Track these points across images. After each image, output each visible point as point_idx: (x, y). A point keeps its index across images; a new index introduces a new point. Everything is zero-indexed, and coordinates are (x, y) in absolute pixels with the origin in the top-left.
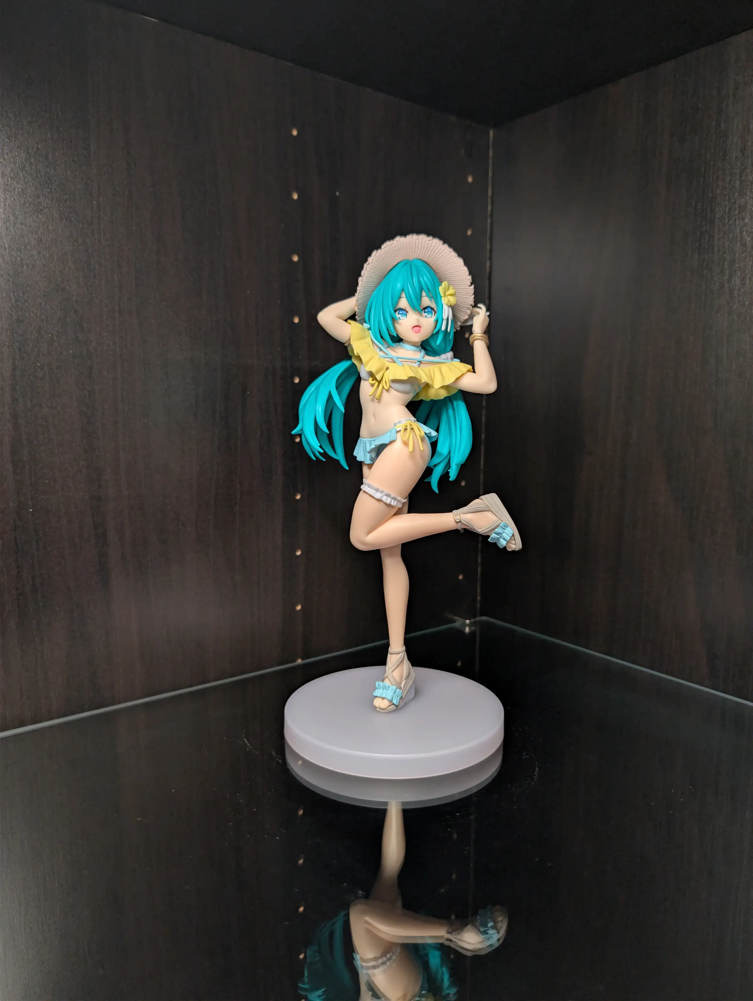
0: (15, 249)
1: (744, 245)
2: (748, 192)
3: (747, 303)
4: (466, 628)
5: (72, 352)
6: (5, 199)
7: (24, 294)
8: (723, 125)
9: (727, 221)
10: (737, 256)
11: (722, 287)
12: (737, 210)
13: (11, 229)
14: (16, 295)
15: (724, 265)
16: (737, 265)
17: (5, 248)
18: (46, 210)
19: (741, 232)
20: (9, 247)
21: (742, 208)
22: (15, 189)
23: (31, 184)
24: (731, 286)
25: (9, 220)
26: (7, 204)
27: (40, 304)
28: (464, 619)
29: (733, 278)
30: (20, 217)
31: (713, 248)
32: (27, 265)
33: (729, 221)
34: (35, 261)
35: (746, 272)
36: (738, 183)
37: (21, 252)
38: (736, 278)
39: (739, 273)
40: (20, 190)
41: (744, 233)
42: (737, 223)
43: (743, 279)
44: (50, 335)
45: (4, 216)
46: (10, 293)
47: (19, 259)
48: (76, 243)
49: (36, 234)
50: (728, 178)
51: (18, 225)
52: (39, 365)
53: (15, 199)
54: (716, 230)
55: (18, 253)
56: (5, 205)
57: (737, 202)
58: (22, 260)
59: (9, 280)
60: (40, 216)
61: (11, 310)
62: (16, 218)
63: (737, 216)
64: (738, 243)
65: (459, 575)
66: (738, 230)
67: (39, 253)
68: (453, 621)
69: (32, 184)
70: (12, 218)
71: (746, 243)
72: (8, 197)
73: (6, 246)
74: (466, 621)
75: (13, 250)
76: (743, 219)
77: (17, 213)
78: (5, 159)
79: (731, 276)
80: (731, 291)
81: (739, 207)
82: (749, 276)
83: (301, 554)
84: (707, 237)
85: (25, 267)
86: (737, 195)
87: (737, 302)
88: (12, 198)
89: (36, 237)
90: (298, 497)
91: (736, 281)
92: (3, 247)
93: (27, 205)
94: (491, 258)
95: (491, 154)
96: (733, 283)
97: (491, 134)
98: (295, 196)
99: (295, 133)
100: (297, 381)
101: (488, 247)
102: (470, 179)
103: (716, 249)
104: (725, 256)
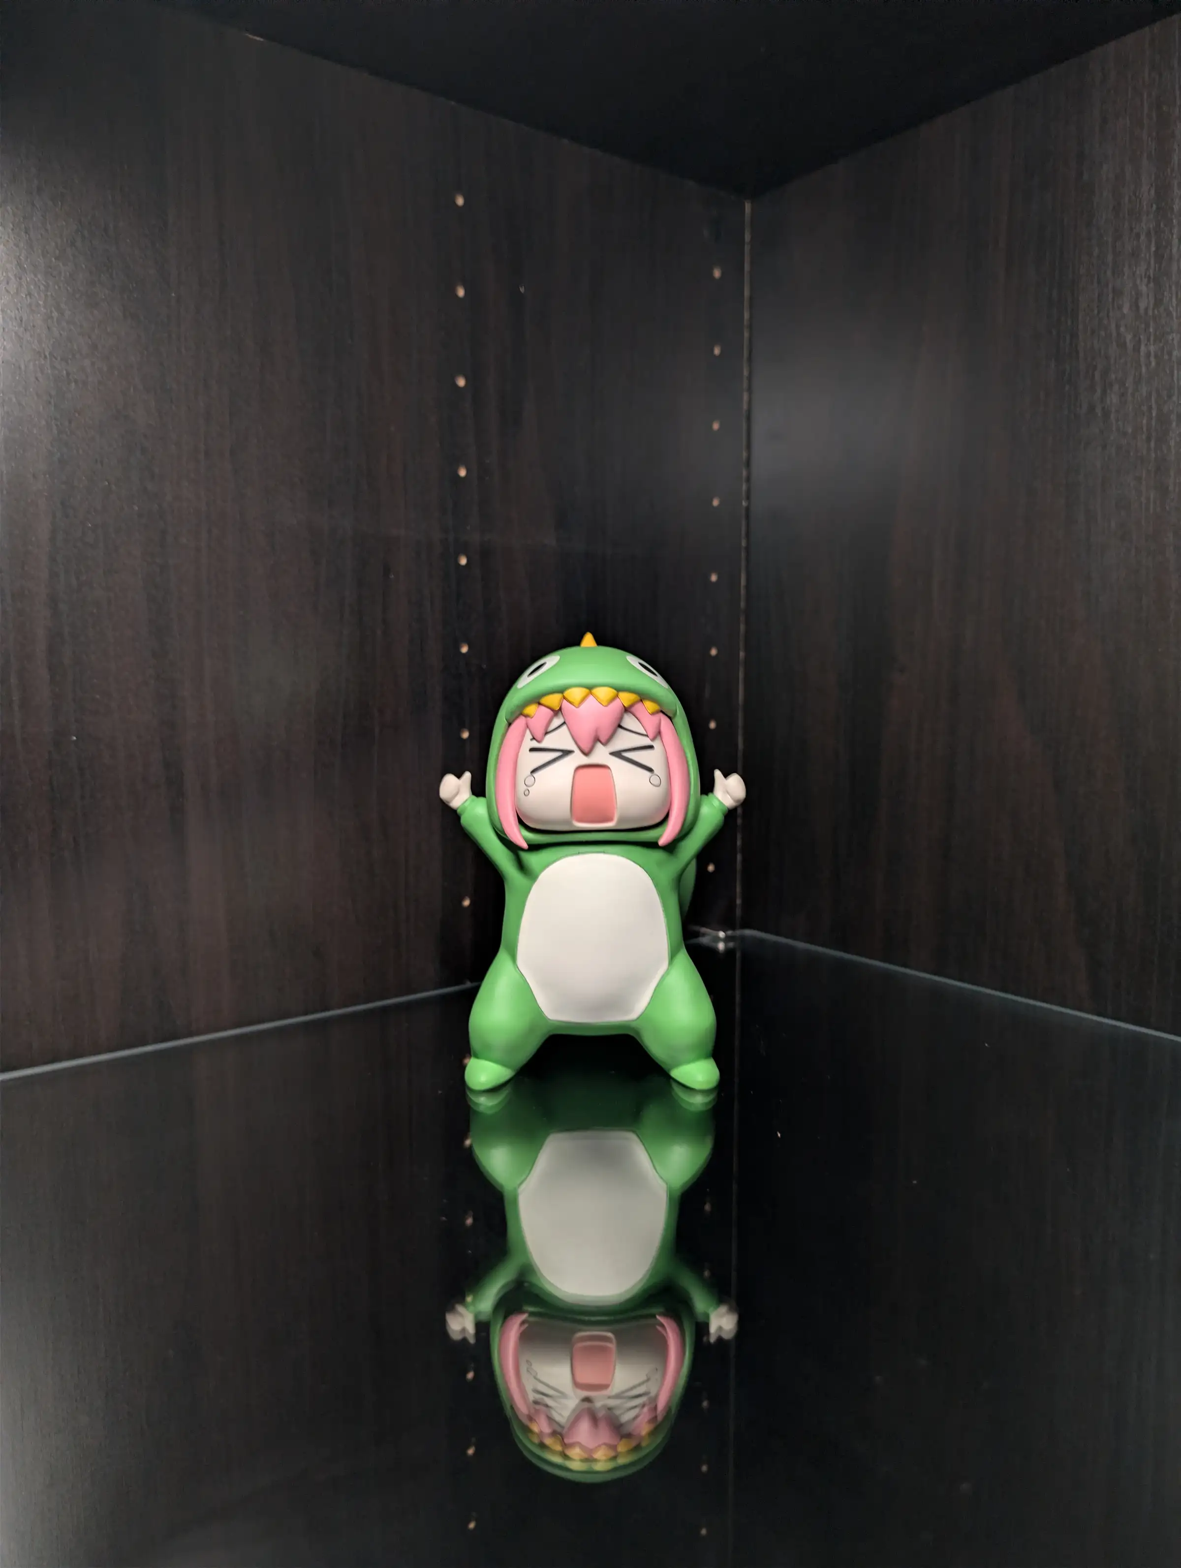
0: (59, 358)
1: (1122, 345)
2: (1126, 270)
3: (1130, 431)
4: (719, 944)
5: (137, 508)
6: (47, 287)
7: (70, 422)
8: (1086, 177)
9: (1096, 312)
10: (1112, 362)
11: (1092, 408)
12: (1111, 296)
13: (55, 329)
14: (59, 423)
15: (1093, 376)
16: (1113, 376)
17: (45, 357)
18: (104, 304)
19: (1118, 327)
20: (50, 354)
21: (1118, 293)
22: (60, 273)
23: (84, 266)
24: (1106, 408)
25: (52, 317)
26: (49, 293)
27: (93, 438)
28: (717, 931)
29: (1108, 396)
30: (67, 313)
31: (1077, 352)
32: (76, 381)
34: (87, 376)
35: (1127, 385)
36: (1110, 258)
37: (67, 362)
38: (1112, 394)
39: (1116, 387)
40: (68, 274)
42: (1111, 314)
43: (1123, 395)
44: (107, 483)
45: (45, 311)
46: (51, 420)
47: (65, 372)
48: (145, 352)
49: (90, 337)
50: (1096, 252)
51: (64, 324)
53: (59, 287)
54: (1081, 327)
55: (64, 364)
56: (46, 296)
57: (1110, 286)
58: (68, 374)
59: (50, 403)
60: (96, 312)
61: (52, 445)
62: (61, 313)
63: (1110, 305)
64: (1114, 345)
65: (709, 865)
66: (1113, 326)
67: (93, 364)
68: (702, 935)
69: (86, 266)
70: (55, 314)
71: (1125, 343)
72: (51, 283)
73: (47, 354)
74: (719, 934)
75: (56, 359)
76: (1120, 308)
77: (63, 306)
78: (47, 230)
79: (1104, 392)
80: (1106, 414)
81: (1114, 290)
82: (1130, 391)
84: (1068, 338)
85: (73, 384)
86: (1109, 273)
87: (1114, 429)
88: (56, 286)
89: (90, 343)
90: (465, 735)
91: (1113, 399)
92: (43, 356)
93: (77, 296)
94: (750, 390)
95: (747, 237)
96: (1108, 402)
97: (748, 207)
98: (461, 292)
99: (460, 201)
100: (463, 561)
101: (746, 373)
102: (717, 273)
103: (1081, 355)
104: (1094, 363)
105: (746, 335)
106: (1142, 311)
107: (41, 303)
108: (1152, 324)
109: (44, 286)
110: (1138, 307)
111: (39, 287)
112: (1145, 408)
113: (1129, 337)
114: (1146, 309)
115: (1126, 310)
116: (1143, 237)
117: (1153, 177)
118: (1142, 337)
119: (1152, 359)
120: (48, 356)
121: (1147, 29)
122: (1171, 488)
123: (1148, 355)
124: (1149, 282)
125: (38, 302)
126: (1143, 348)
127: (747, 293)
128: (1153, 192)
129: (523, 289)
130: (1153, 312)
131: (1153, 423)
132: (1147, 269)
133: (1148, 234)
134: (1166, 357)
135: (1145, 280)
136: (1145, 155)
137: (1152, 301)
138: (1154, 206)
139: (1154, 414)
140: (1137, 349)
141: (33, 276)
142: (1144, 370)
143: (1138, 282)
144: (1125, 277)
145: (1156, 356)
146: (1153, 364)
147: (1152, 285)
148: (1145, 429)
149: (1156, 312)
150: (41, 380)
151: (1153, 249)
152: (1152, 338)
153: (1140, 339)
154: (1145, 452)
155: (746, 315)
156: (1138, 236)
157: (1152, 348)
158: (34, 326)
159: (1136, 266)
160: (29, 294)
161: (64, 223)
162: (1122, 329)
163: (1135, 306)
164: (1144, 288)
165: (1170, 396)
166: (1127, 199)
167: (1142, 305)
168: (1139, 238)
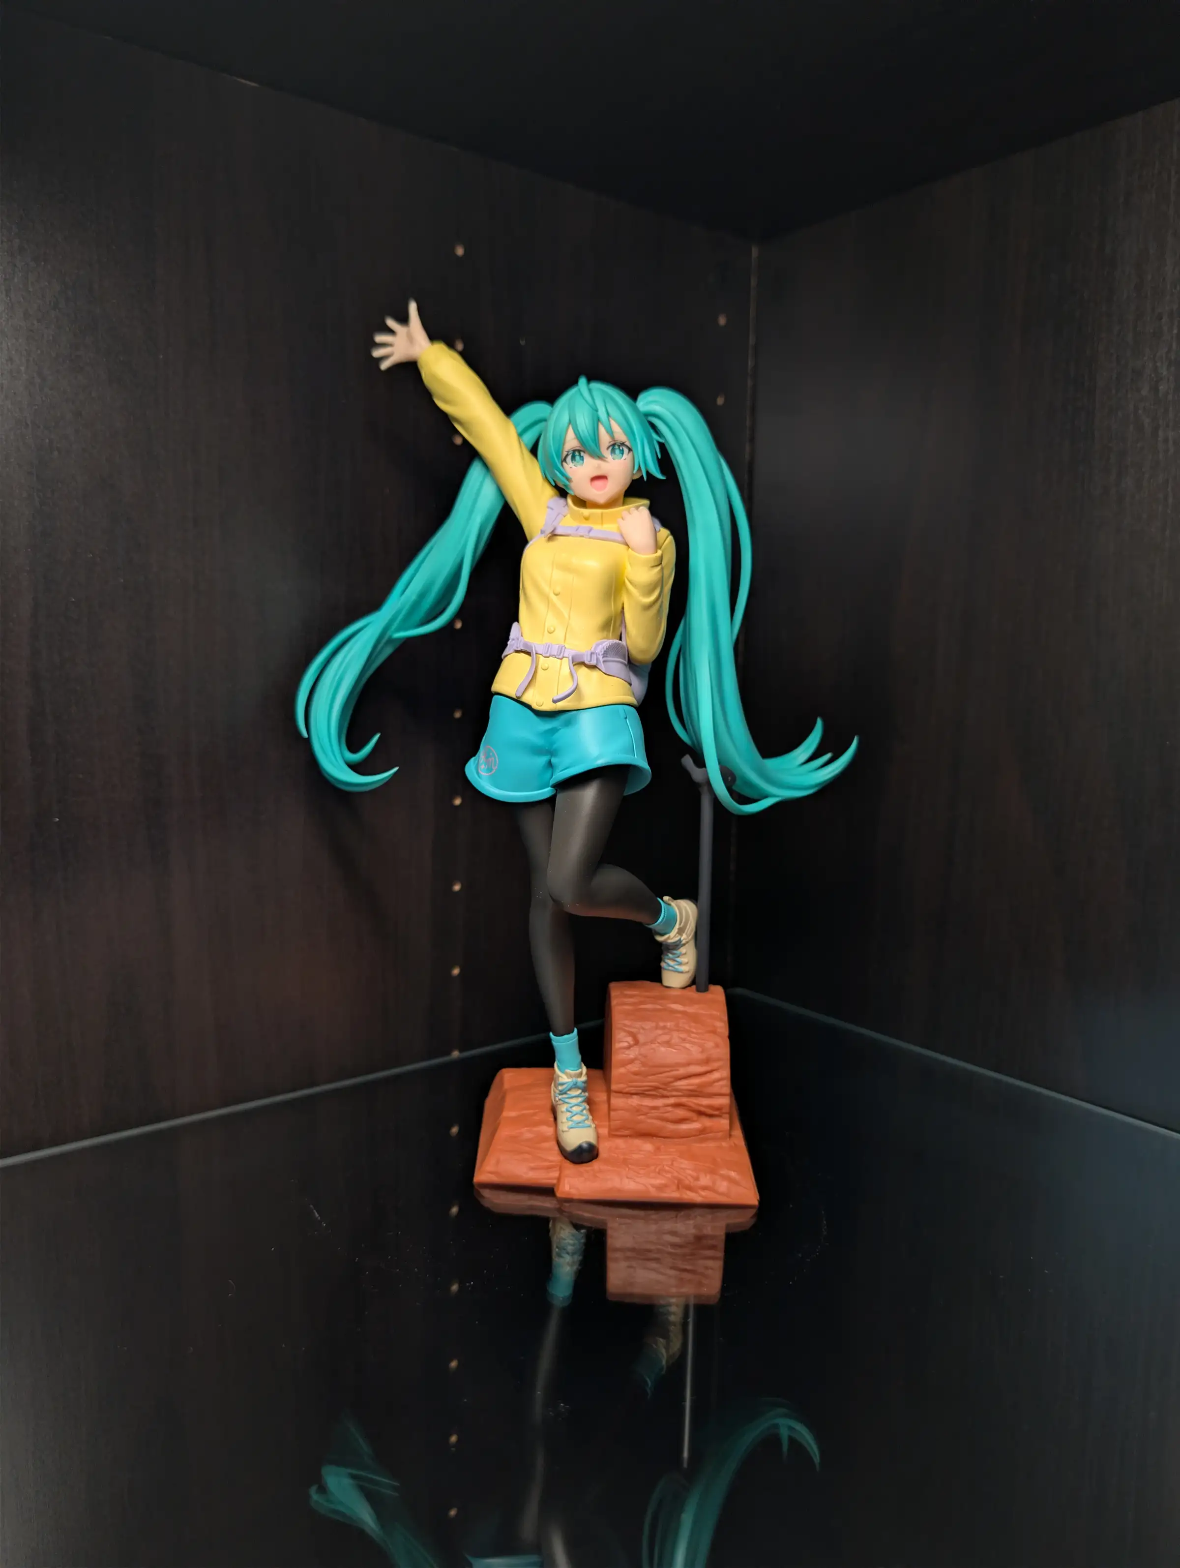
0: (41, 426)
1: (1140, 428)
2: (1147, 349)
3: (1145, 516)
5: (122, 581)
6: (29, 352)
7: (53, 492)
8: (1108, 250)
9: (1114, 391)
10: (1129, 445)
11: (1106, 491)
12: (1130, 376)
13: (37, 396)
14: (41, 494)
15: (1109, 458)
16: (1130, 460)
19: (1136, 409)
20: (32, 422)
21: (1137, 374)
22: (43, 336)
24: (1121, 492)
25: (34, 384)
26: (31, 358)
27: (77, 509)
29: (1123, 479)
30: (50, 378)
31: (1093, 432)
32: (59, 450)
33: (1117, 392)
34: (70, 445)
35: (1143, 470)
36: (1130, 337)
37: (50, 430)
38: (1128, 478)
39: (1132, 471)
40: (51, 337)
42: (1129, 395)
43: (1138, 480)
44: (91, 556)
45: (27, 377)
46: (33, 492)
47: (47, 441)
48: (132, 418)
49: (73, 404)
50: (1116, 329)
51: (47, 390)
52: (73, 600)
53: (42, 352)
54: (1098, 405)
56: (28, 361)
57: (1130, 366)
58: (51, 442)
61: (34, 517)
63: (1129, 386)
64: (1132, 428)
66: (1131, 408)
71: (1143, 427)
76: (1139, 390)
79: (1120, 475)
80: (1121, 498)
81: (1133, 371)
82: (1147, 476)
83: (461, 888)
84: (1084, 415)
85: (56, 453)
86: (1128, 354)
87: (1128, 513)
90: (458, 802)
91: (1129, 483)
94: (752, 440)
95: (753, 282)
96: (1123, 486)
97: (755, 252)
99: (460, 251)
101: (748, 423)
102: (722, 321)
103: (1097, 434)
104: (1110, 445)
105: (750, 383)
106: (1160, 395)
109: (26, 350)
110: (1156, 390)
111: (21, 352)
112: (1161, 495)
113: (1147, 421)
114: (1166, 394)
115: (1145, 392)
116: (1165, 319)
118: (1160, 422)
119: (1170, 445)
120: (29, 424)
123: (1166, 440)
125: (19, 368)
126: (1161, 433)
127: (752, 341)
129: (525, 340)
130: (1173, 397)
132: (1168, 352)
135: (1166, 364)
140: (1155, 432)
141: (14, 341)
142: (1161, 455)
143: (1159, 364)
144: (1146, 358)
146: (1172, 451)
147: (1173, 369)
148: (1160, 517)
150: (22, 450)
152: (1171, 424)
153: (1158, 423)
154: (1159, 540)
155: (750, 363)
156: (1160, 317)
157: (1171, 434)
158: (15, 394)
159: (1157, 348)
160: (10, 359)
161: (47, 284)
162: (1140, 412)
163: (1155, 389)
164: (1165, 373)
166: (1149, 277)
167: (1162, 388)
168: (1161, 319)
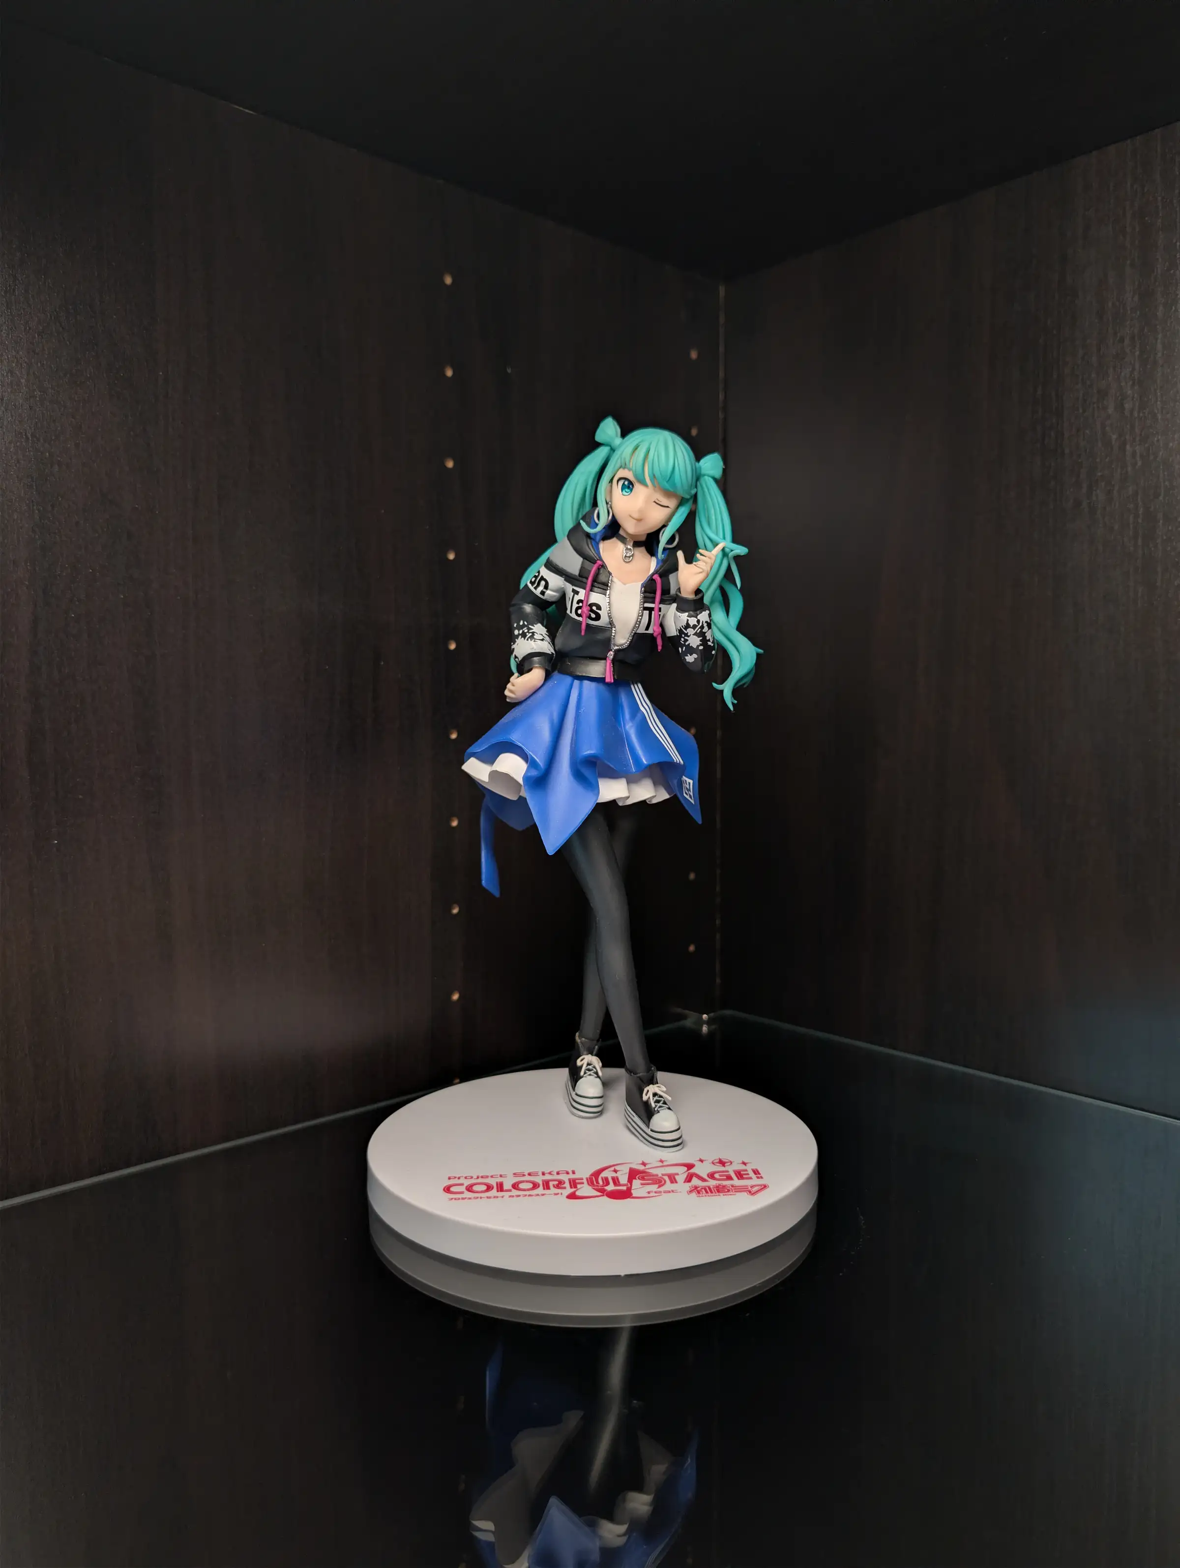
0: (42, 441)
1: (1108, 444)
2: (1111, 371)
4: (702, 1027)
5: (122, 597)
7: (53, 506)
8: (1069, 280)
9: (1081, 411)
10: (1098, 460)
11: (1078, 504)
12: (1096, 396)
13: (37, 409)
14: (41, 508)
15: (1079, 473)
16: (1099, 474)
17: (27, 438)
18: (89, 382)
19: (1103, 426)
20: (33, 435)
21: (1103, 394)
22: (43, 350)
23: (68, 342)
24: (1092, 504)
25: (34, 396)
26: (31, 371)
27: (77, 523)
28: (700, 1013)
29: (1094, 492)
30: (51, 392)
31: (1063, 450)
32: (59, 464)
33: (1084, 411)
34: (71, 459)
35: (1113, 483)
36: (1094, 360)
37: (50, 444)
38: (1098, 491)
39: (1102, 484)
40: (52, 351)
41: (1107, 428)
42: (1096, 414)
43: (1109, 492)
44: (91, 571)
45: (27, 390)
46: (33, 505)
47: (48, 454)
48: (132, 433)
49: (74, 418)
50: (1081, 352)
51: (47, 403)
52: (73, 615)
53: (42, 365)
54: (1066, 425)
55: (47, 445)
56: (28, 374)
57: (1095, 387)
58: (51, 456)
59: (31, 486)
60: (80, 391)
61: (34, 531)
62: (44, 391)
63: (1095, 405)
64: (1100, 444)
65: (689, 946)
66: (1098, 425)
67: (77, 446)
68: (685, 1017)
69: (70, 343)
70: (38, 393)
71: (1111, 442)
72: (33, 361)
73: (29, 435)
74: (702, 1016)
75: (38, 440)
76: (1105, 408)
77: (46, 384)
78: (29, 305)
79: (1090, 489)
80: (1092, 510)
81: (1099, 391)
82: (1116, 488)
83: (460, 911)
84: (1053, 434)
85: (56, 467)
86: (1093, 375)
87: (1101, 525)
88: (39, 364)
89: (74, 423)
90: (455, 823)
91: (1100, 496)
92: (24, 437)
93: (61, 374)
95: (722, 319)
96: (1094, 498)
97: (722, 290)
98: (449, 373)
99: (448, 280)
100: (453, 646)
102: (694, 355)
103: (1067, 451)
104: (1080, 461)
105: (721, 416)
106: (1127, 413)
107: (23, 381)
108: (1137, 424)
109: (28, 364)
110: (1122, 405)
111: (21, 365)
112: (1131, 506)
113: (1114, 437)
114: (1132, 411)
115: (1111, 410)
116: (1127, 341)
117: (1137, 283)
118: (1127, 437)
119: (1138, 458)
120: (30, 439)
121: (1129, 141)
122: (1158, 584)
123: (1134, 455)
124: (1133, 384)
125: (20, 381)
126: (1128, 447)
127: (721, 374)
128: (1136, 298)
129: (510, 369)
130: (1139, 412)
131: (1140, 521)
132: (1132, 372)
133: (1133, 338)
134: (1152, 458)
135: (1131, 383)
136: (1128, 262)
137: (1137, 404)
138: (1138, 313)
139: (1141, 511)
140: (1122, 448)
141: (14, 353)
142: (1129, 469)
143: (1123, 384)
144: (1110, 379)
145: (1142, 456)
146: (1139, 463)
147: (1136, 387)
148: (1131, 526)
149: (1141, 415)
150: (22, 462)
151: (1137, 353)
152: (1138, 439)
153: (1125, 438)
154: (1132, 548)
155: (721, 397)
156: (1122, 340)
157: (1138, 448)
158: (15, 405)
159: (1121, 369)
160: (11, 372)
161: (48, 298)
163: (1120, 407)
164: (1129, 392)
165: (1157, 496)
166: (1110, 304)
167: (1128, 406)
168: (1123, 341)
